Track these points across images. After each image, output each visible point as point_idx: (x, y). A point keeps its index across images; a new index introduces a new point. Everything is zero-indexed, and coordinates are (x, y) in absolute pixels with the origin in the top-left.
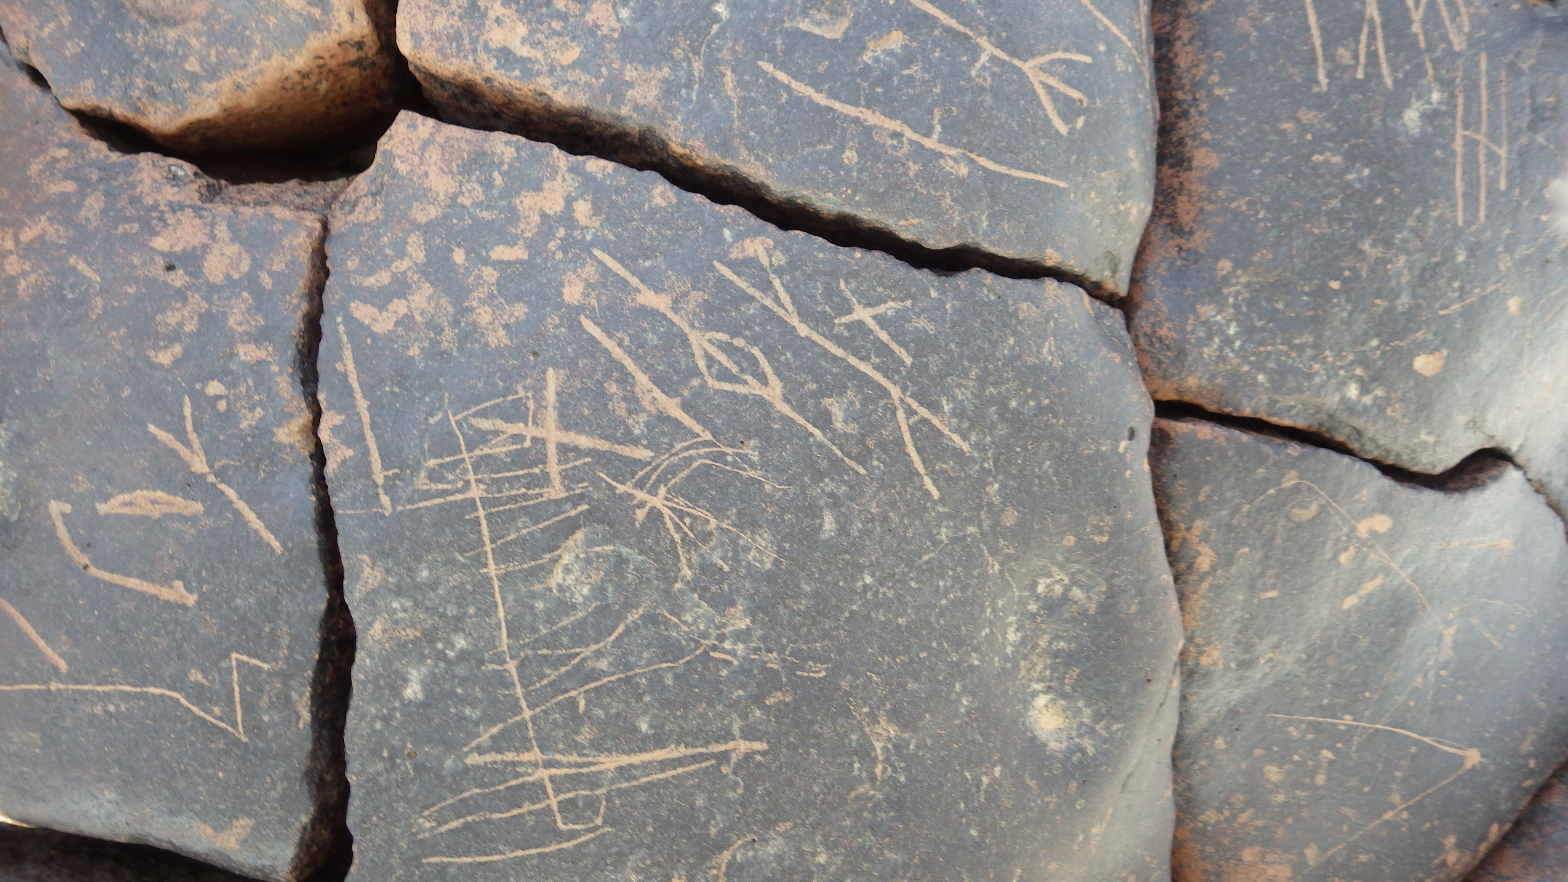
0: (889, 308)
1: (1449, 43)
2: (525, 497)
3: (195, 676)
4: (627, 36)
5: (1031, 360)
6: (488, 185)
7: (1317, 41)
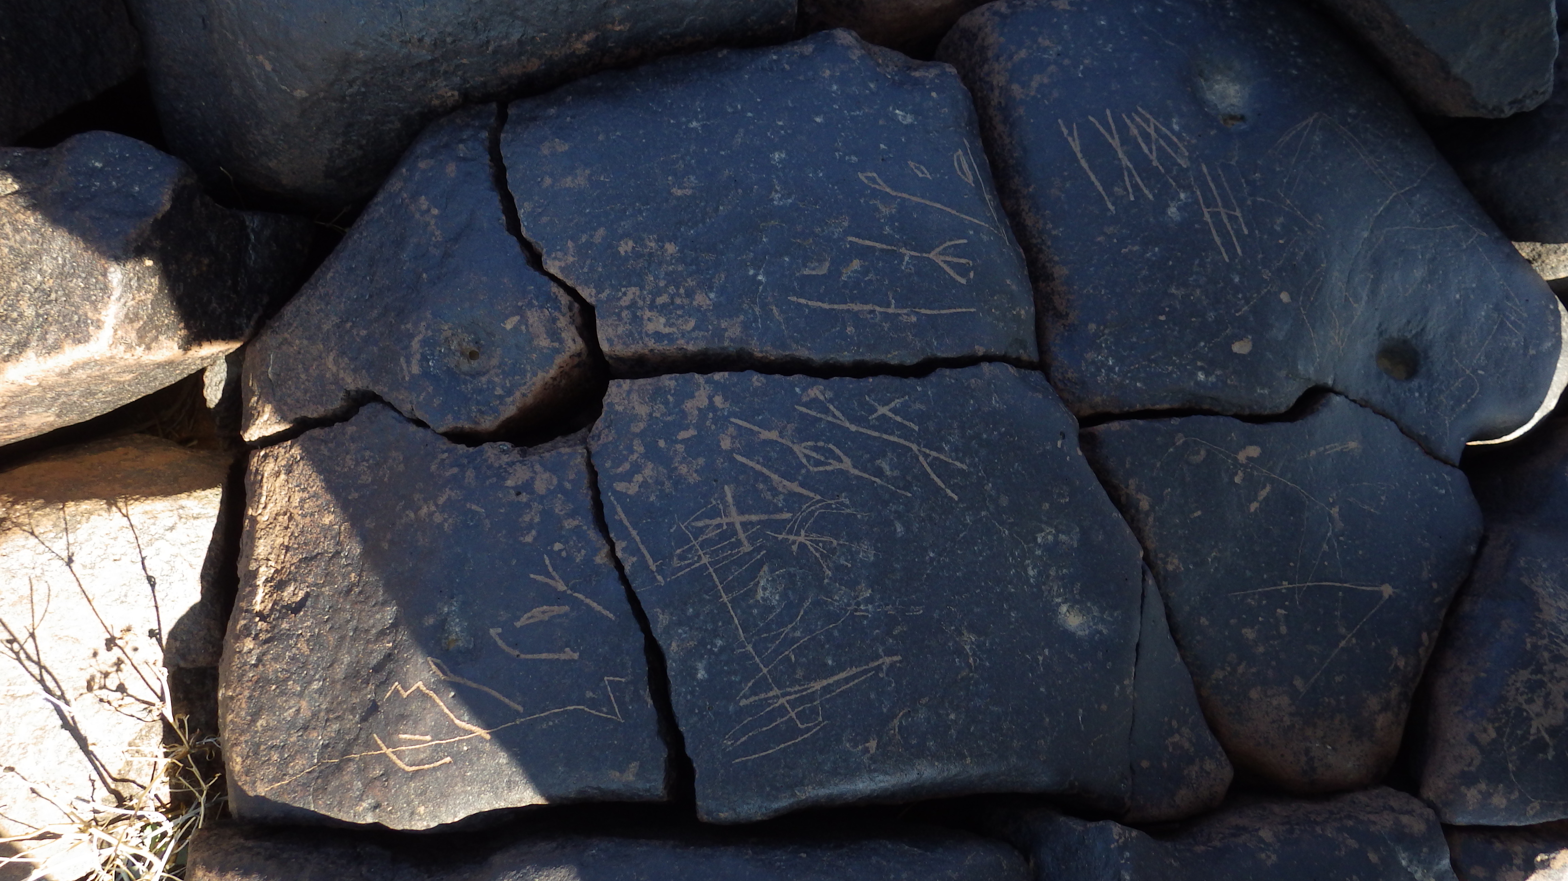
0: (897, 403)
1: (1180, 165)
2: (731, 555)
3: (589, 694)
4: (717, 306)
5: (986, 409)
6: (666, 403)
7: (1101, 189)
